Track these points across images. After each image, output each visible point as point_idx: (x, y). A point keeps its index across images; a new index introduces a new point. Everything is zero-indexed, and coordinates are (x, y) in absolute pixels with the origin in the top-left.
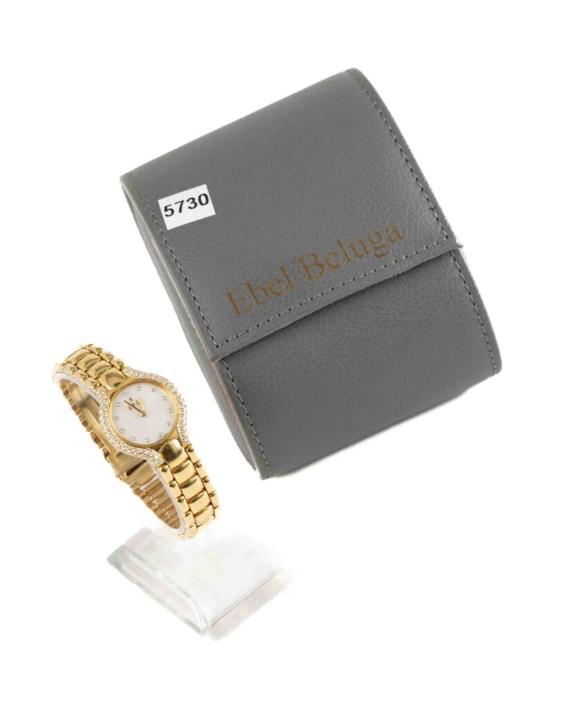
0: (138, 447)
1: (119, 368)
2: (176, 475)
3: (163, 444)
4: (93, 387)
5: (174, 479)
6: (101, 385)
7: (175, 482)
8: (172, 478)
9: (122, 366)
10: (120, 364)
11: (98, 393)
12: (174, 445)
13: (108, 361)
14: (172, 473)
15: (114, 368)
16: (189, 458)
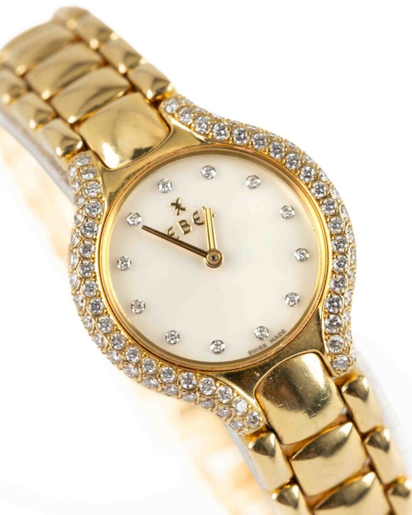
0: (186, 369)
1: (150, 94)
2: (303, 468)
3: (269, 365)
4: (59, 151)
5: (294, 481)
6: (86, 147)
7: (295, 489)
8: (287, 478)
9: (160, 92)
10: (160, 85)
11: (73, 172)
12: (304, 370)
13: (122, 69)
14: (288, 458)
15: (137, 96)
16: (349, 417)
